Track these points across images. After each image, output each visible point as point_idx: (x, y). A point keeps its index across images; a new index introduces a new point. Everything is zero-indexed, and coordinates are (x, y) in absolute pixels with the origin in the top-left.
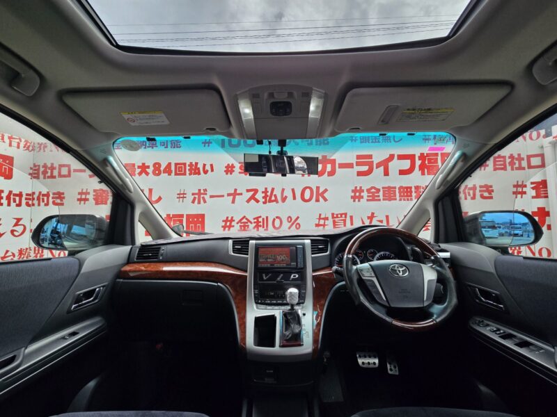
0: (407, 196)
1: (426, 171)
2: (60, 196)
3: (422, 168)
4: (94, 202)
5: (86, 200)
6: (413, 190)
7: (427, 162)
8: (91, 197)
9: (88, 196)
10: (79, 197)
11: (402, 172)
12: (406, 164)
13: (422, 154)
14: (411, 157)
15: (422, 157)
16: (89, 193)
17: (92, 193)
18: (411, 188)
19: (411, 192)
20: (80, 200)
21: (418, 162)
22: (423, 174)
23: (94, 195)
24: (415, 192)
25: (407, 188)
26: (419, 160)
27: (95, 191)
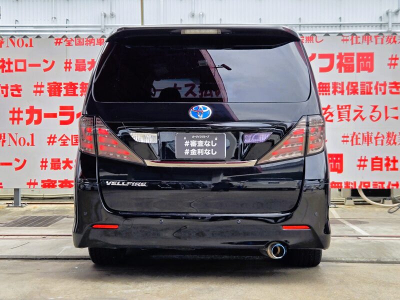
0: (326, 91)
1: (343, 68)
2: (17, 88)
3: (340, 66)
4: (48, 94)
5: (41, 92)
6: (331, 86)
7: (344, 61)
8: (45, 89)
9: (43, 89)
10: (35, 89)
11: (322, 70)
12: (326, 63)
13: (340, 54)
14: (331, 57)
15: (340, 56)
16: (43, 86)
17: (46, 86)
18: (329, 84)
19: (329, 87)
20: (36, 92)
21: (336, 61)
22: (340, 71)
23: (48, 88)
24: (333, 87)
25: (326, 84)
26: (338, 58)
27: (49, 84)
